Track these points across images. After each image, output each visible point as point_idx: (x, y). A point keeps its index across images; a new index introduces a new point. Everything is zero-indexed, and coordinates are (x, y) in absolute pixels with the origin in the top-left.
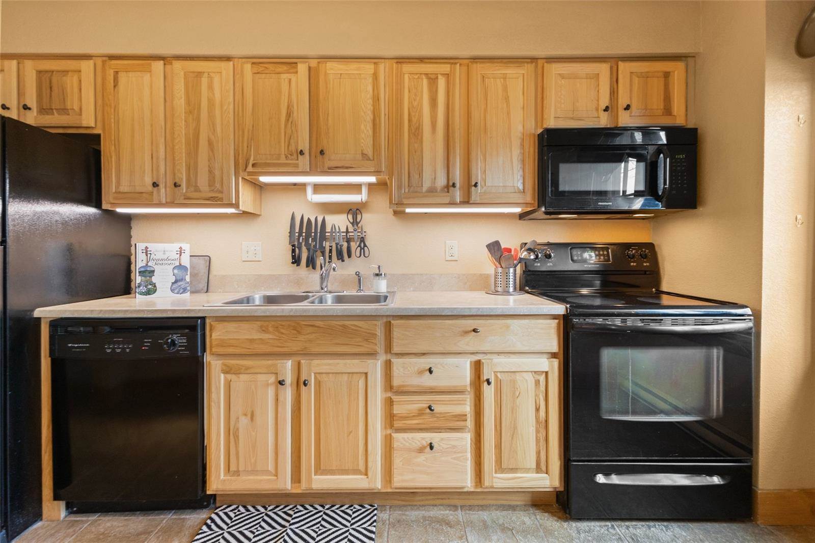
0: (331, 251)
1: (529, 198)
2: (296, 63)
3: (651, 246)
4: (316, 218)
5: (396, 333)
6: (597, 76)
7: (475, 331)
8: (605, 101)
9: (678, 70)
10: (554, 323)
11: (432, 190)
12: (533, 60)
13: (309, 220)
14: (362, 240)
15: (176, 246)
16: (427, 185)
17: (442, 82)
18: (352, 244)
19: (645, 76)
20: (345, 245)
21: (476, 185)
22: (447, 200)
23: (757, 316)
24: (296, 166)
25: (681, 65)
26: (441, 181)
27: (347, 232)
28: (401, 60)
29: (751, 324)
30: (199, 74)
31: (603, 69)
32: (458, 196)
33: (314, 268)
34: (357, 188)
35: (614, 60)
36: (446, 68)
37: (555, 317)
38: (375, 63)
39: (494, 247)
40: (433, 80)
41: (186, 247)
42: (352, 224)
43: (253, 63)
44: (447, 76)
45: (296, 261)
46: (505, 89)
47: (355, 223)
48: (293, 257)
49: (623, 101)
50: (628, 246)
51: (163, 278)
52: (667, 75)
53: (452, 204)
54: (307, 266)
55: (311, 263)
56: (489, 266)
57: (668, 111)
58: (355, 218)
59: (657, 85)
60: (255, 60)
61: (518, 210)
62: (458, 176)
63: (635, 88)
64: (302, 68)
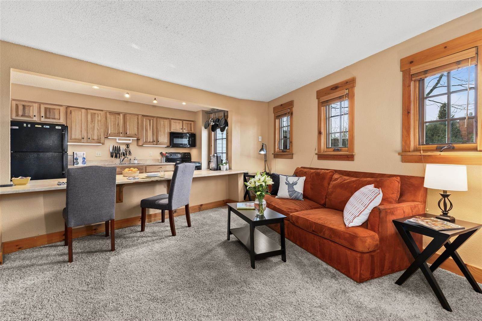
0: (121, 154)
1: (168, 144)
2: (120, 114)
3: (189, 153)
4: (118, 146)
5: (147, 168)
6: (180, 123)
7: (161, 167)
8: (181, 128)
9: (192, 123)
10: (174, 166)
11: (150, 142)
12: (169, 119)
13: (116, 146)
14: (130, 151)
15: (82, 153)
16: (149, 141)
17: (152, 121)
18: (127, 152)
19: (188, 124)
20: (125, 153)
21: (159, 141)
22: (153, 144)
23: (201, 164)
24: (120, 135)
25: (193, 122)
26: (151, 141)
27: (126, 149)
28: (143, 116)
29: (200, 165)
30: (95, 114)
31: (181, 122)
32: (155, 143)
33: (117, 158)
34: (130, 140)
35: (183, 120)
36: (153, 118)
37: (173, 165)
38: (138, 116)
39: (161, 153)
40: (150, 121)
41: (85, 153)
42: (127, 148)
43: (109, 112)
44: (153, 120)
45: (112, 156)
46: (164, 123)
47: (128, 147)
48: (111, 155)
49: (184, 128)
50: (186, 153)
51: (80, 160)
52: (191, 124)
53: (154, 145)
54: (115, 158)
55: (116, 157)
56: (159, 157)
57: (191, 130)
58: (128, 146)
59: (189, 125)
60: (110, 112)
61: (166, 146)
62: (155, 139)
63: (186, 125)
64: (121, 115)
